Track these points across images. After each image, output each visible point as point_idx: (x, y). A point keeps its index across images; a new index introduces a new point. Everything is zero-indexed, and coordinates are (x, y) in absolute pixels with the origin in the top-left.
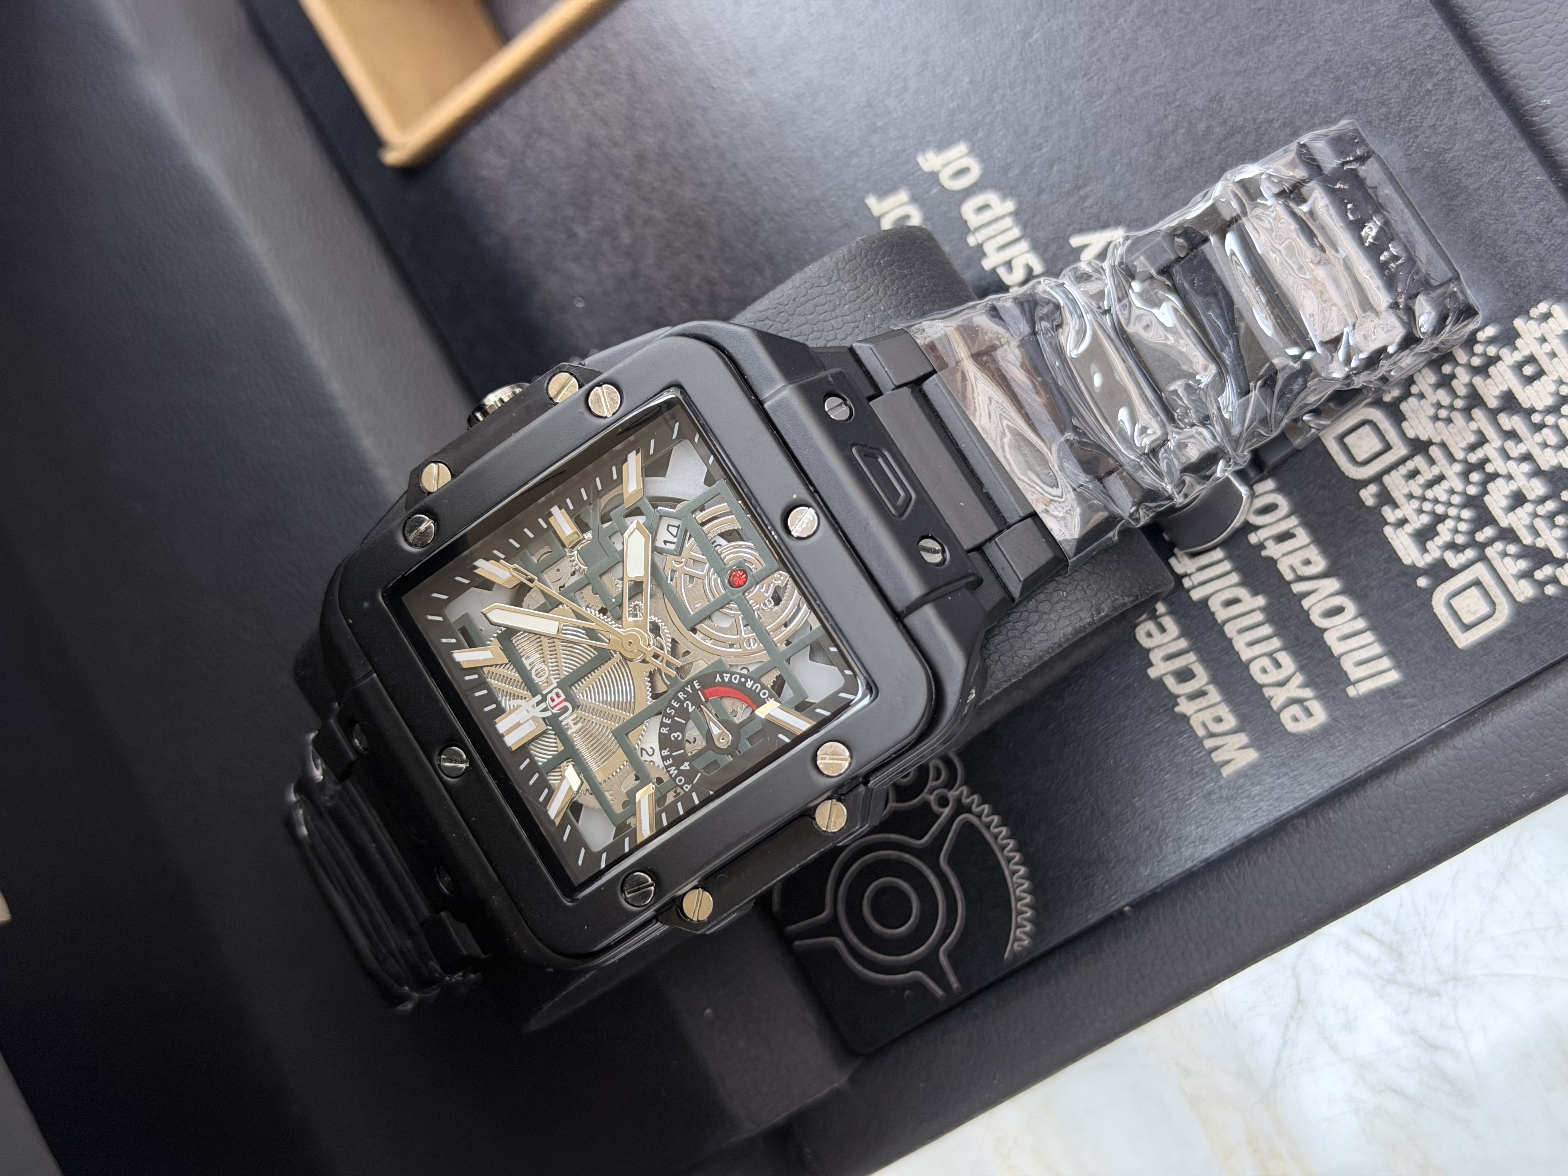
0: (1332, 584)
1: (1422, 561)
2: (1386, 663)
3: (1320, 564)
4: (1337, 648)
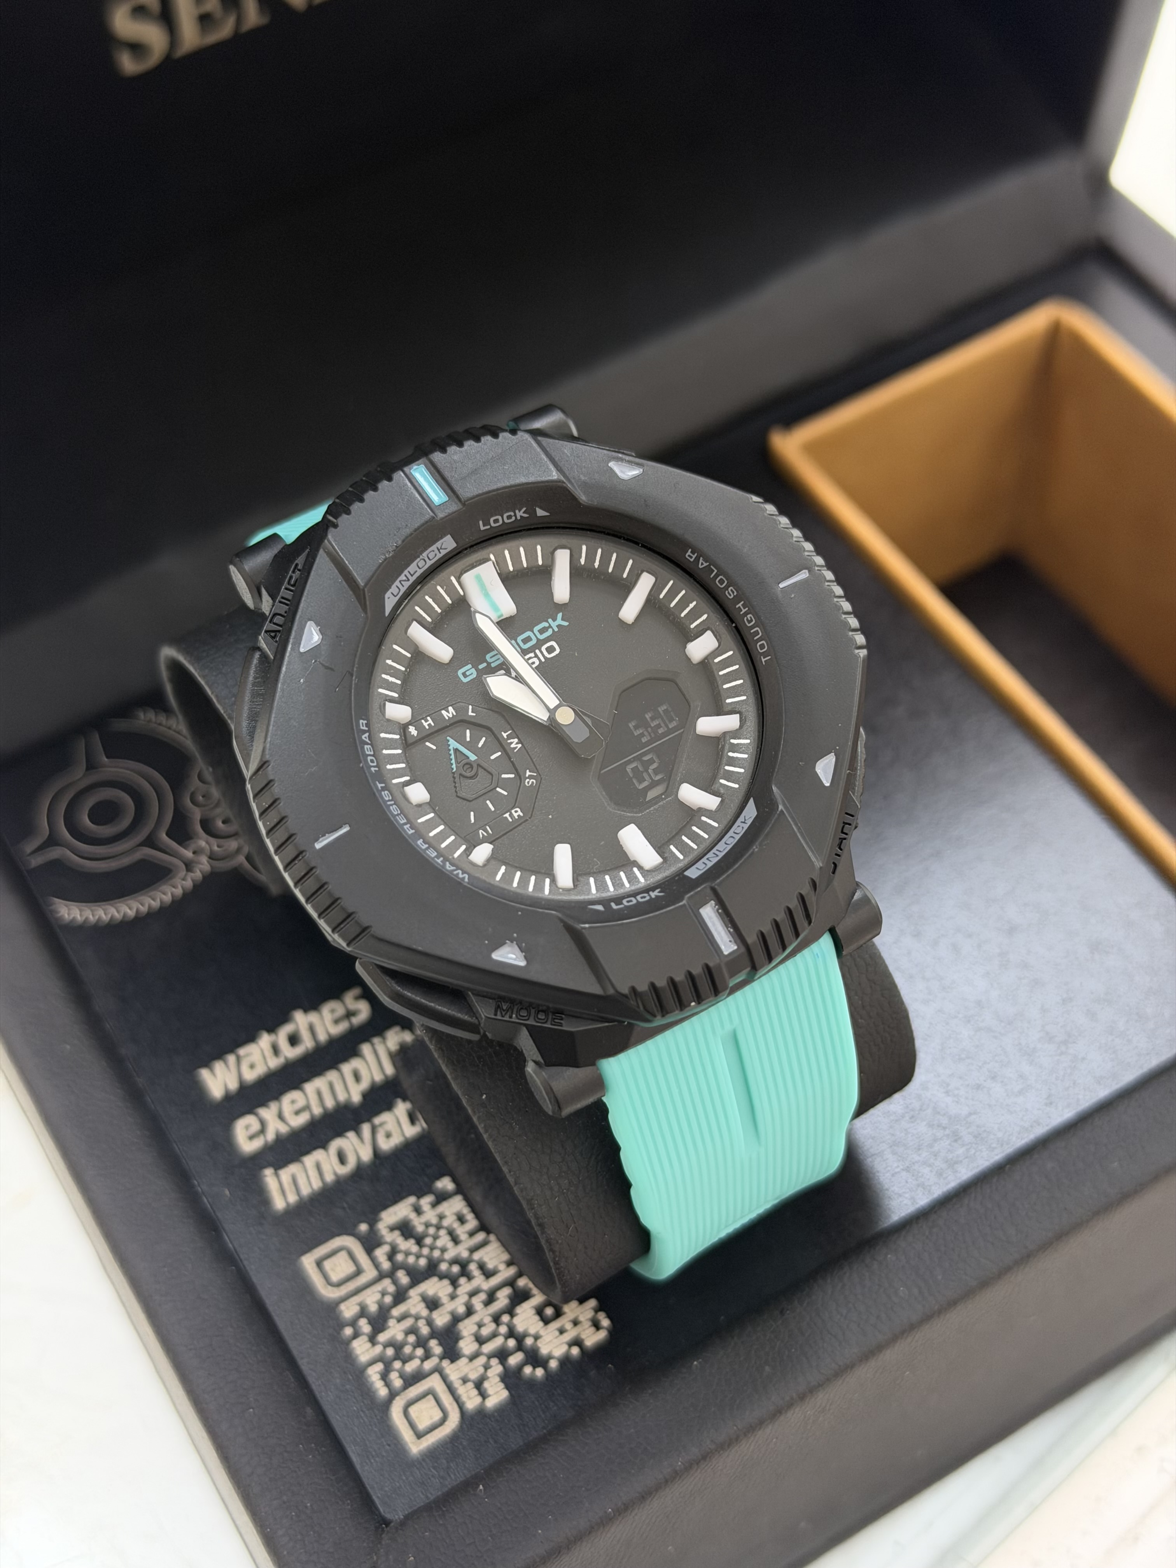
0: (366, 1155)
1: (382, 1227)
2: (292, 1198)
3: (386, 1145)
4: (309, 1160)
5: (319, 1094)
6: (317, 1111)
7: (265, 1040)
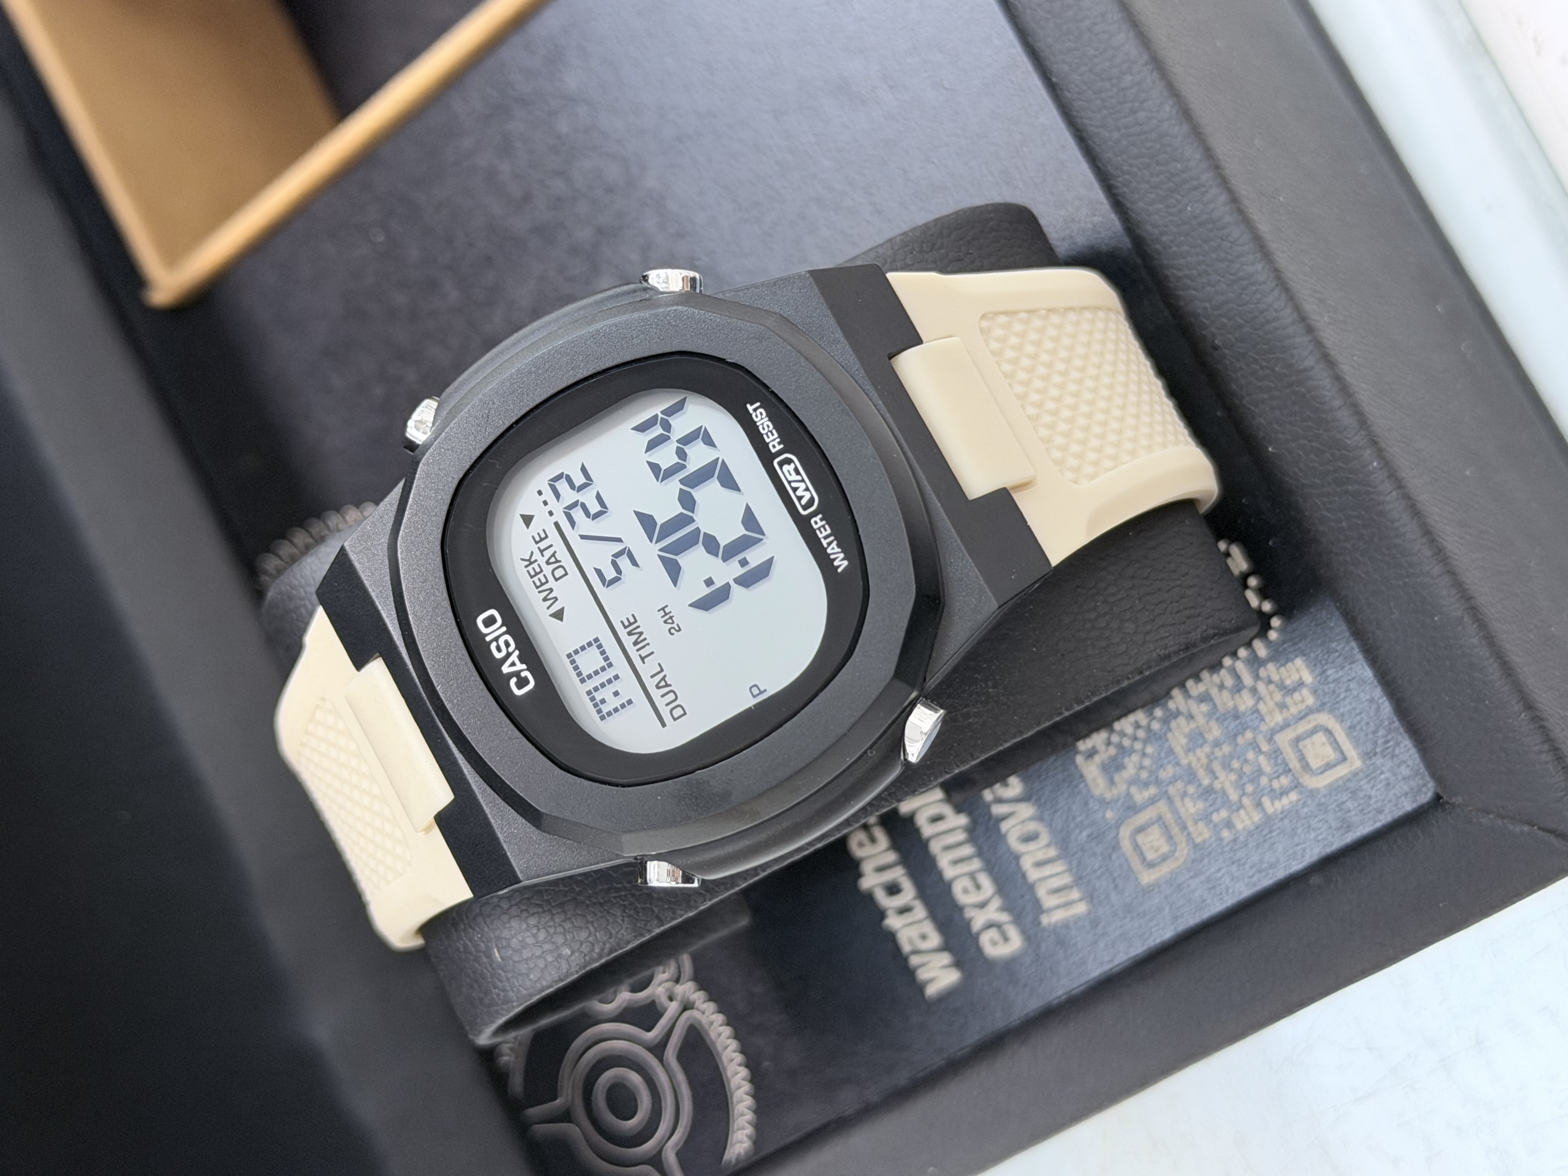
1: (1110, 794)
2: (1075, 894)
4: (1033, 875)
5: (956, 862)
6: (976, 864)
7: (893, 922)
